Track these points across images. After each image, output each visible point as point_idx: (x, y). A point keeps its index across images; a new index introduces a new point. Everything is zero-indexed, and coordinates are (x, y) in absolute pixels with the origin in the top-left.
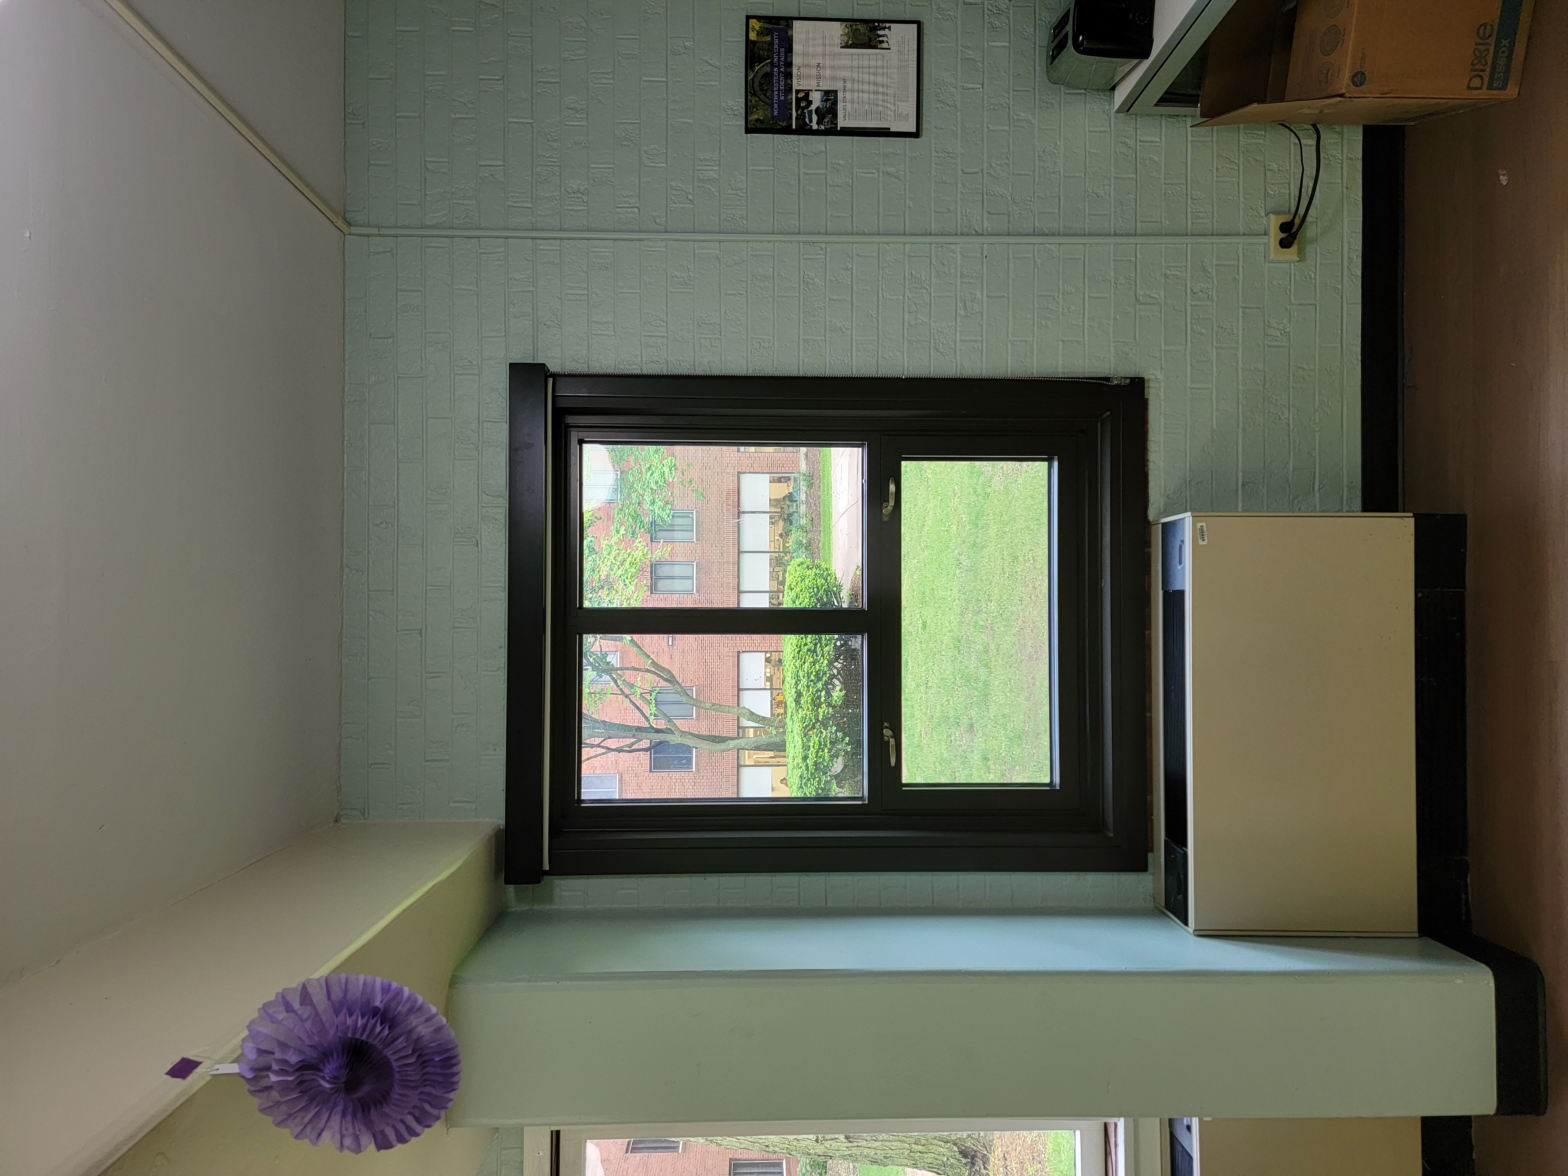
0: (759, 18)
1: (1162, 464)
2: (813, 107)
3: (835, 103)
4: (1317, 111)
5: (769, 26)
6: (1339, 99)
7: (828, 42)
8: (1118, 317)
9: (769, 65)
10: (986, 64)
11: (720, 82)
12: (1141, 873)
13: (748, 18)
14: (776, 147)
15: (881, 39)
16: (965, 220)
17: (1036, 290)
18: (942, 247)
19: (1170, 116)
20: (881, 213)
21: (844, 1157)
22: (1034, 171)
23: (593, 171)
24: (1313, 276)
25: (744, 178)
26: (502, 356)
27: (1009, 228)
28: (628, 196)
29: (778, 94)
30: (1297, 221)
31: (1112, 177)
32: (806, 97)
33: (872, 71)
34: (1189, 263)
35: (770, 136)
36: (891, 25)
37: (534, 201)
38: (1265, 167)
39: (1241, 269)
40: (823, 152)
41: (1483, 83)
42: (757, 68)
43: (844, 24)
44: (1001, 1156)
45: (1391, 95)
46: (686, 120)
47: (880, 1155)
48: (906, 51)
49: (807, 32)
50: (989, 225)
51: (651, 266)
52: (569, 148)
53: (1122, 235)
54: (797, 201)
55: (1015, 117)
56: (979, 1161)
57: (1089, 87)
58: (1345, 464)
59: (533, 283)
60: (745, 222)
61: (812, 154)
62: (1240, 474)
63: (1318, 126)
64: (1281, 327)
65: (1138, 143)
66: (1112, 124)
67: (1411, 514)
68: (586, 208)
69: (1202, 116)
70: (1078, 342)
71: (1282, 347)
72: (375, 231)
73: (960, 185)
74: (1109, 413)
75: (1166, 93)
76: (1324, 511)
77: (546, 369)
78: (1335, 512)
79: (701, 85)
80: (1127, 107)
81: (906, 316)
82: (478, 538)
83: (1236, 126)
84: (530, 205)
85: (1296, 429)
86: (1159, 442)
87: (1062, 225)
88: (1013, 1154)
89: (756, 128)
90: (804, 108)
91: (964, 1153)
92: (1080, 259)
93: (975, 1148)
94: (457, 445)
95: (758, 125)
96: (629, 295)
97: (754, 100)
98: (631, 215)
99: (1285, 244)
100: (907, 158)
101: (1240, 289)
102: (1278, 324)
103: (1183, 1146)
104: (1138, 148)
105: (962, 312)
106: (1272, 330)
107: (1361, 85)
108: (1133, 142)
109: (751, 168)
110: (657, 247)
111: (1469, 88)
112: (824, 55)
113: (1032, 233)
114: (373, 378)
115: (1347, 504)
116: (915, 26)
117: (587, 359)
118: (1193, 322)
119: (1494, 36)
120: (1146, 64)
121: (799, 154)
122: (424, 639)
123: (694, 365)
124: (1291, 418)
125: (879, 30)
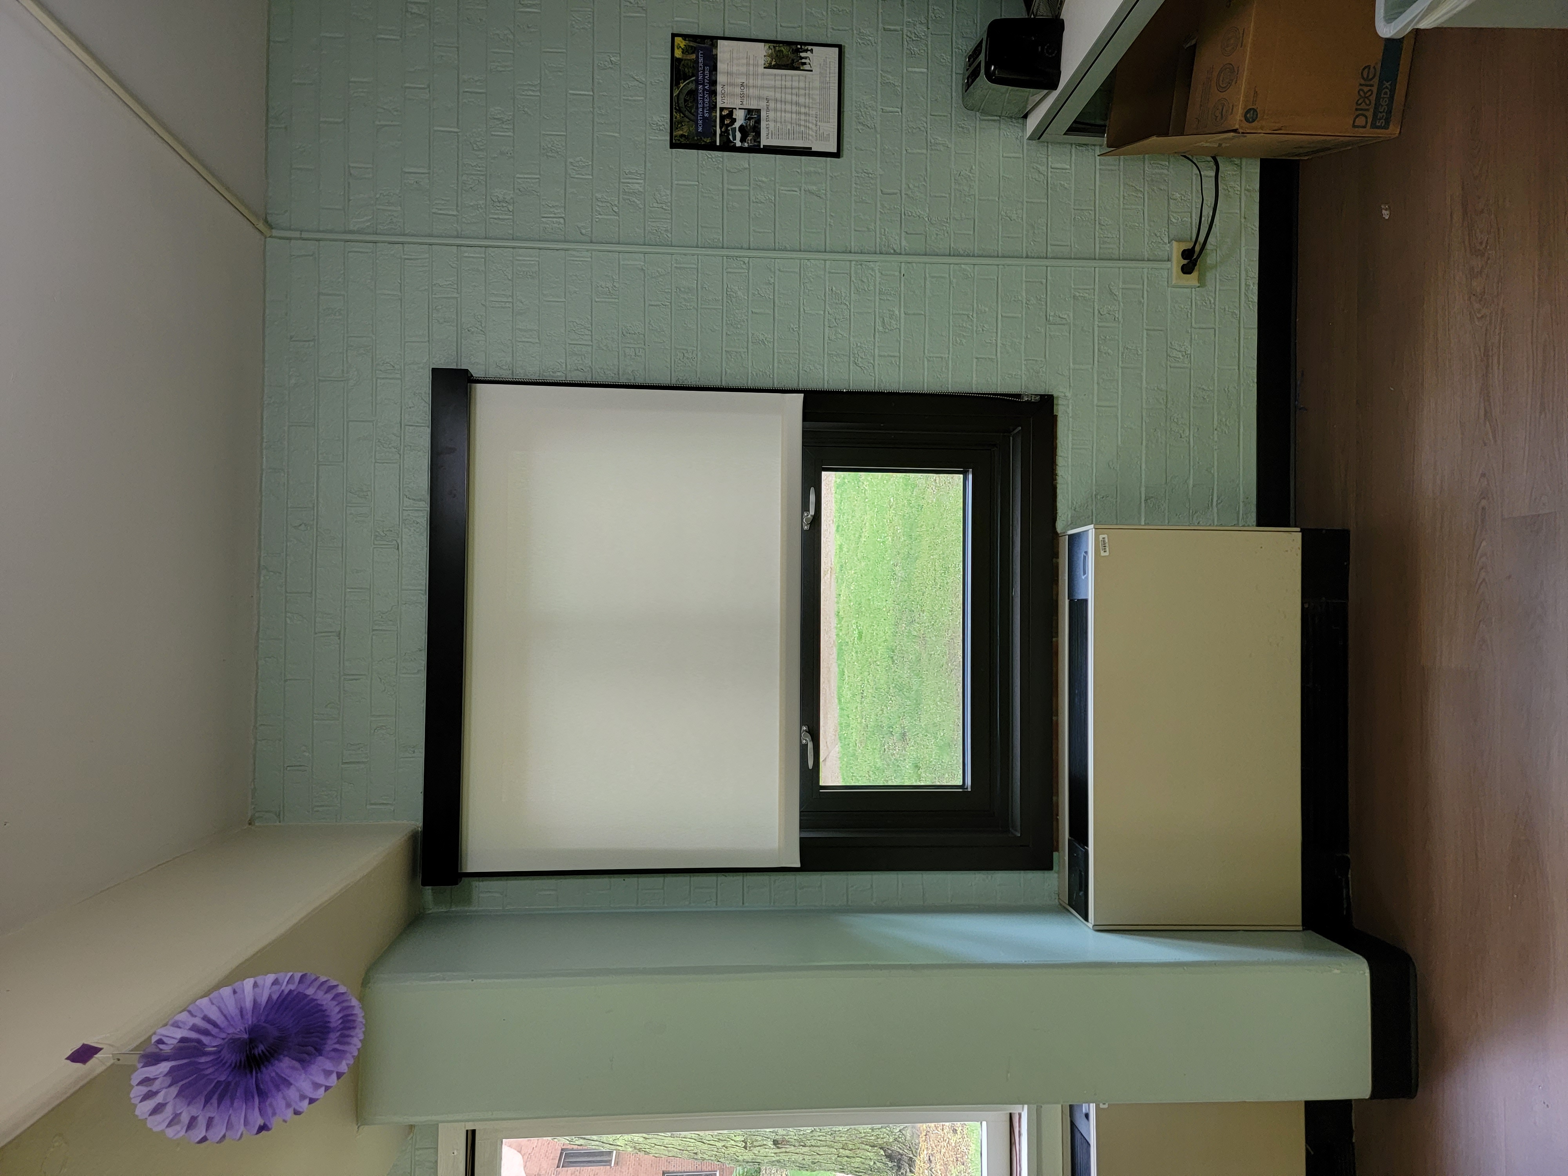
0: (685, 37)
1: (1070, 478)
2: (737, 125)
3: (758, 121)
4: (1216, 146)
5: (692, 44)
6: (1232, 134)
7: (751, 62)
8: (1029, 336)
9: (694, 83)
10: (905, 89)
11: (646, 98)
12: (1046, 872)
13: (674, 36)
14: (700, 162)
15: (803, 61)
16: (884, 239)
17: (951, 310)
18: (861, 265)
19: (1080, 145)
20: (803, 229)
21: (772, 1163)
22: (950, 194)
23: (519, 180)
24: (1212, 301)
25: (668, 192)
26: (425, 360)
27: (926, 248)
28: (553, 207)
29: (703, 111)
30: (1197, 248)
31: (1025, 202)
32: (730, 114)
33: (794, 91)
34: (1097, 286)
35: (695, 151)
36: (814, 48)
37: (459, 209)
38: (1168, 196)
39: (1145, 293)
40: (746, 169)
41: (1367, 122)
42: (682, 85)
43: (767, 45)
44: (927, 1158)
45: (1282, 132)
46: (612, 134)
47: (808, 1160)
48: (828, 73)
49: (731, 52)
50: (907, 245)
51: (576, 276)
52: (495, 157)
53: (1033, 258)
54: (721, 216)
55: (933, 141)
56: (905, 1164)
57: (1003, 114)
58: (1241, 480)
59: (457, 289)
60: (669, 235)
61: (736, 171)
62: (1143, 489)
63: (1218, 159)
64: (1183, 349)
65: (1050, 170)
66: (1025, 151)
67: (1299, 529)
68: (511, 217)
69: (1109, 146)
70: (991, 360)
71: (1184, 368)
72: (297, 234)
73: (879, 205)
74: (1020, 428)
75: (1075, 122)
76: (1221, 525)
77: (469, 375)
78: (1231, 526)
79: (628, 100)
80: (1038, 135)
81: (827, 329)
82: (399, 541)
83: (1141, 156)
84: (455, 213)
85: (1196, 447)
86: (1067, 457)
87: (976, 246)
88: (938, 1156)
89: (680, 143)
90: (728, 125)
91: (890, 1157)
92: (994, 279)
93: (901, 1151)
94: (378, 448)
95: (683, 141)
96: (554, 303)
97: (677, 116)
98: (556, 225)
99: (1187, 270)
100: (829, 178)
101: (1145, 312)
102: (1180, 346)
103: (1081, 1134)
104: (1049, 174)
105: (881, 329)
106: (1174, 351)
107: (1253, 121)
108: (1044, 168)
109: (676, 182)
110: (582, 257)
111: (1354, 126)
112: (747, 75)
113: (948, 253)
114: (293, 381)
115: (1243, 518)
116: (837, 50)
117: (511, 366)
118: (1101, 342)
119: (1377, 78)
120: (1055, 94)
121: (722, 170)
122: (342, 641)
123: (619, 374)
124: (1191, 436)
125: (802, 52)
